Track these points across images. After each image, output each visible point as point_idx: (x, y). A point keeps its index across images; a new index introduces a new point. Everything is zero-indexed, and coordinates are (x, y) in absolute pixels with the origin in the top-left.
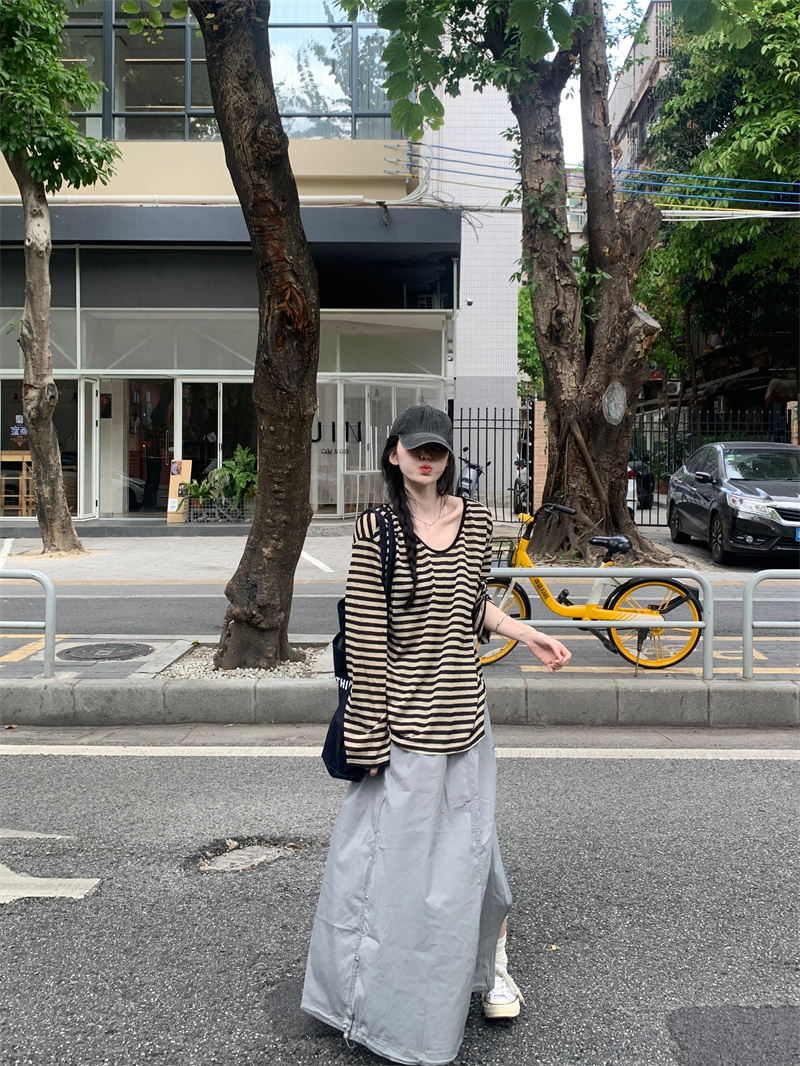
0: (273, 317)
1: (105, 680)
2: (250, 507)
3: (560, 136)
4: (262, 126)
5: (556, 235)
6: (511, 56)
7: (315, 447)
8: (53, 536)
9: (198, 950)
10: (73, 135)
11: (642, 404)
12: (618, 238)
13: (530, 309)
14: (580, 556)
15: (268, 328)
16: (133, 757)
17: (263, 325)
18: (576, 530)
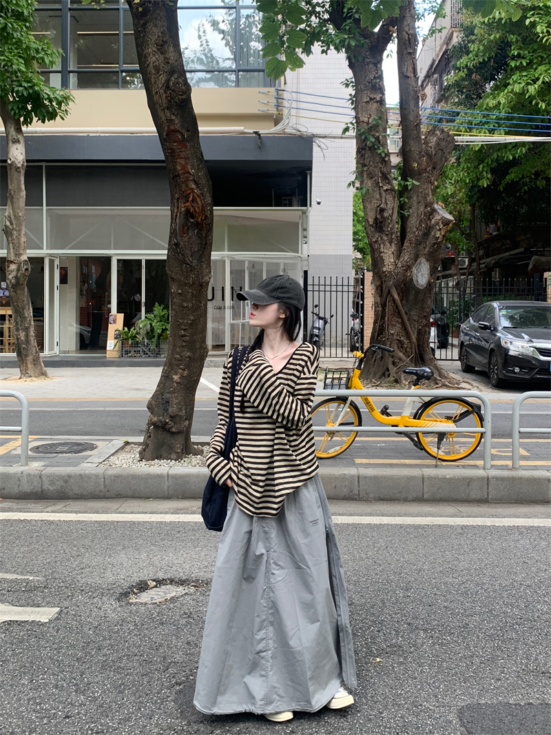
0: (181, 213)
1: (62, 468)
2: (165, 346)
3: (383, 84)
4: (173, 79)
5: (380, 154)
6: (347, 28)
7: (210, 305)
8: (27, 367)
9: (128, 659)
10: (41, 86)
11: (441, 274)
12: (424, 157)
13: (362, 207)
14: (396, 381)
15: (177, 221)
16: (83, 521)
17: (173, 219)
18: (394, 363)
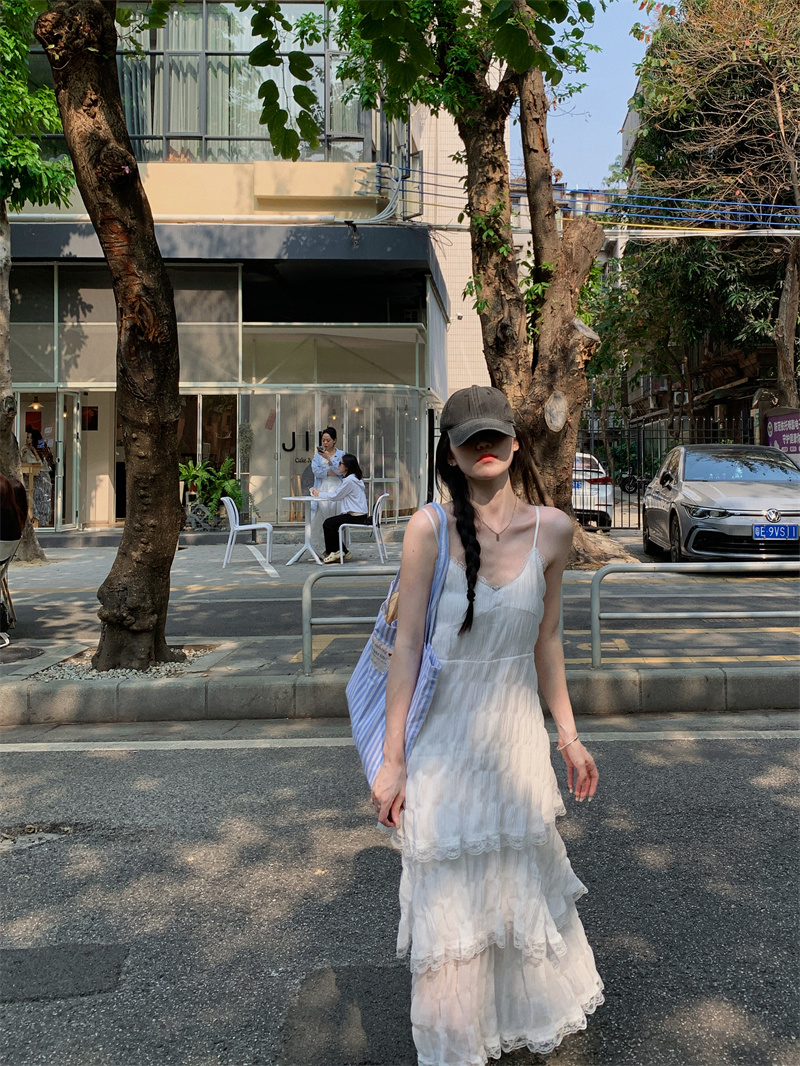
0: (125, 328)
4: (105, 149)
15: (122, 339)
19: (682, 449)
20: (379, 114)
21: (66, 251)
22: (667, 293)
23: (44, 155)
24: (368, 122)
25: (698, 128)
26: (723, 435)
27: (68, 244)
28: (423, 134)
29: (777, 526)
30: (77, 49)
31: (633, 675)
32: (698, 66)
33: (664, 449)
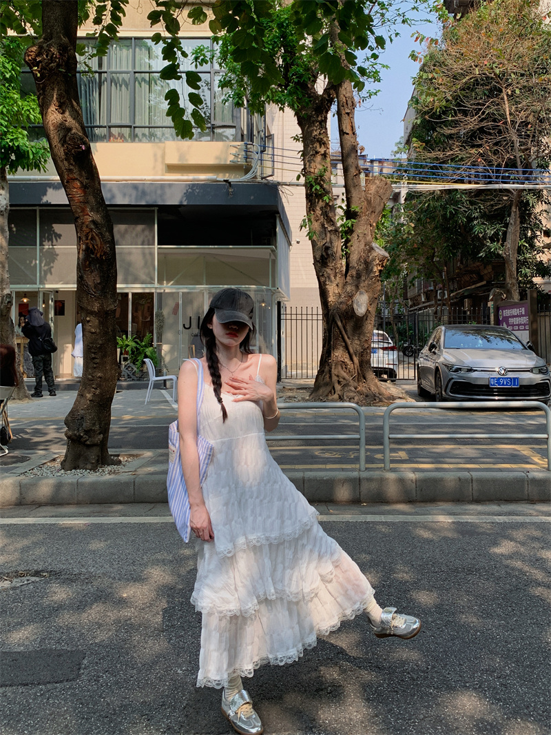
0: (82, 250)
4: (69, 134)
15: (80, 256)
19: (443, 328)
20: (245, 110)
21: (45, 199)
22: (433, 226)
23: (30, 138)
24: (238, 115)
25: (453, 118)
26: (470, 319)
27: (45, 194)
28: (274, 123)
29: (505, 378)
30: (51, 69)
31: (411, 476)
32: (453, 78)
33: (431, 327)
